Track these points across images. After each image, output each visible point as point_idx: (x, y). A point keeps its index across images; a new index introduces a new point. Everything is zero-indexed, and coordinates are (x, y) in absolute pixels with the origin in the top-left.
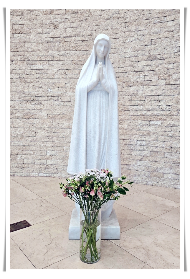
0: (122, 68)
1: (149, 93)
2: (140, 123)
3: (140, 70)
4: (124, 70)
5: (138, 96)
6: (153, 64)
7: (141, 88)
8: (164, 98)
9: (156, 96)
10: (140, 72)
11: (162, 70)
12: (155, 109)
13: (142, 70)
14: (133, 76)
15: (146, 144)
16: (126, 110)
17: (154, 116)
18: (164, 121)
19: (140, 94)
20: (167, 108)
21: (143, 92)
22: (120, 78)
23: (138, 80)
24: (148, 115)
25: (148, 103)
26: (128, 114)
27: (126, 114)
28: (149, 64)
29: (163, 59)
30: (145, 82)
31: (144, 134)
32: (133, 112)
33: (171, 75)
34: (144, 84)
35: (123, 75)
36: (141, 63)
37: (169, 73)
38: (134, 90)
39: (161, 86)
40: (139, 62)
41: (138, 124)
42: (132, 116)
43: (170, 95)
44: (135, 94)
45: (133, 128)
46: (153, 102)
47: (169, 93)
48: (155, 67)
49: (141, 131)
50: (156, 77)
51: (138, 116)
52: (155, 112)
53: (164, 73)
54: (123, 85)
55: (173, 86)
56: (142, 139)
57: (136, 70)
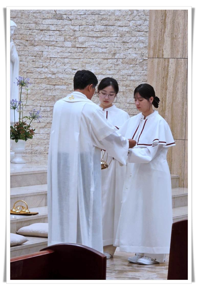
0: (25, 25)
1: (54, 54)
2: (44, 87)
3: (45, 29)
4: (28, 27)
5: (42, 58)
6: (59, 23)
7: (46, 49)
8: (70, 61)
9: (62, 58)
10: (45, 31)
11: (68, 31)
12: (61, 72)
13: (47, 29)
14: (37, 34)
15: (50, 110)
16: (29, 72)
17: (59, 80)
18: (70, 86)
19: (44, 55)
20: (73, 72)
21: (48, 53)
22: (23, 35)
23: (43, 39)
24: (53, 79)
25: (53, 65)
26: (31, 77)
27: (30, 77)
28: (55, 23)
29: (69, 19)
30: (50, 42)
31: (48, 99)
32: (37, 75)
33: (77, 38)
34: (49, 45)
35: (25, 33)
36: (46, 21)
37: (75, 35)
38: (38, 50)
39: (67, 48)
40: (44, 20)
41: (42, 89)
42: (36, 79)
43: (76, 59)
44: (39, 55)
45: (37, 93)
46: (58, 65)
47: (75, 56)
48: (61, 27)
49: (45, 96)
50: (62, 39)
51: (42, 80)
52: (61, 76)
53: (70, 34)
54: (26, 43)
55: (79, 49)
56: (46, 104)
57: (41, 28)
